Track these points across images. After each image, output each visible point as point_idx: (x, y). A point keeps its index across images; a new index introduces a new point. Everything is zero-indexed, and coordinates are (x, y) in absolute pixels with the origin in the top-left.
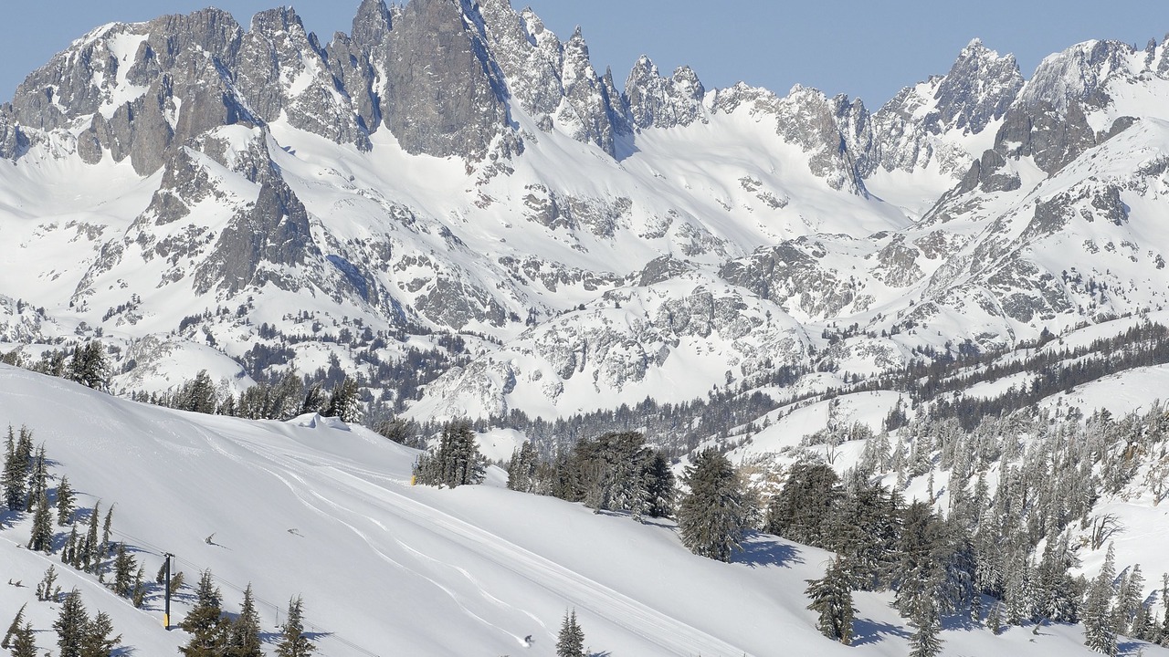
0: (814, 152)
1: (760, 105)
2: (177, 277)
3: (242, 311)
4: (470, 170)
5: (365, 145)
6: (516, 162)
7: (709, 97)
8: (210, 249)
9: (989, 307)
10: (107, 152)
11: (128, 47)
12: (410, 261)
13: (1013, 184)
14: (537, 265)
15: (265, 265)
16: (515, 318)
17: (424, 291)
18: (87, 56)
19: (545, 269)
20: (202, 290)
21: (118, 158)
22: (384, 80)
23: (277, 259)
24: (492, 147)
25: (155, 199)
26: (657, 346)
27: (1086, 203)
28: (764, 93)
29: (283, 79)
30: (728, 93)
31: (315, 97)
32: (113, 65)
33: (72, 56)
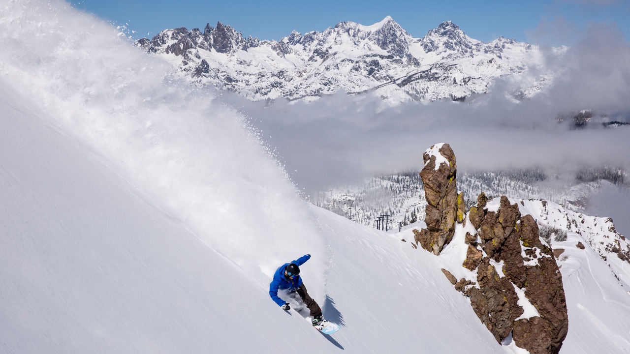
0: (277, 52)
1: (268, 43)
2: (188, 75)
3: (200, 81)
4: (227, 56)
5: (210, 51)
6: (234, 54)
7: (260, 42)
8: (193, 70)
9: (320, 84)
10: (170, 52)
11: (170, 34)
12: (223, 72)
13: (316, 61)
14: (241, 72)
15: (203, 73)
16: (239, 81)
17: (225, 77)
18: (164, 34)
19: (242, 72)
20: (193, 77)
21: (172, 53)
22: (212, 40)
23: (204, 72)
24: (231, 51)
25: (183, 61)
26: (269, 89)
27: (333, 66)
28: (269, 41)
29: (197, 40)
30: (263, 41)
31: (202, 43)
32: (168, 36)
33: (161, 34)
